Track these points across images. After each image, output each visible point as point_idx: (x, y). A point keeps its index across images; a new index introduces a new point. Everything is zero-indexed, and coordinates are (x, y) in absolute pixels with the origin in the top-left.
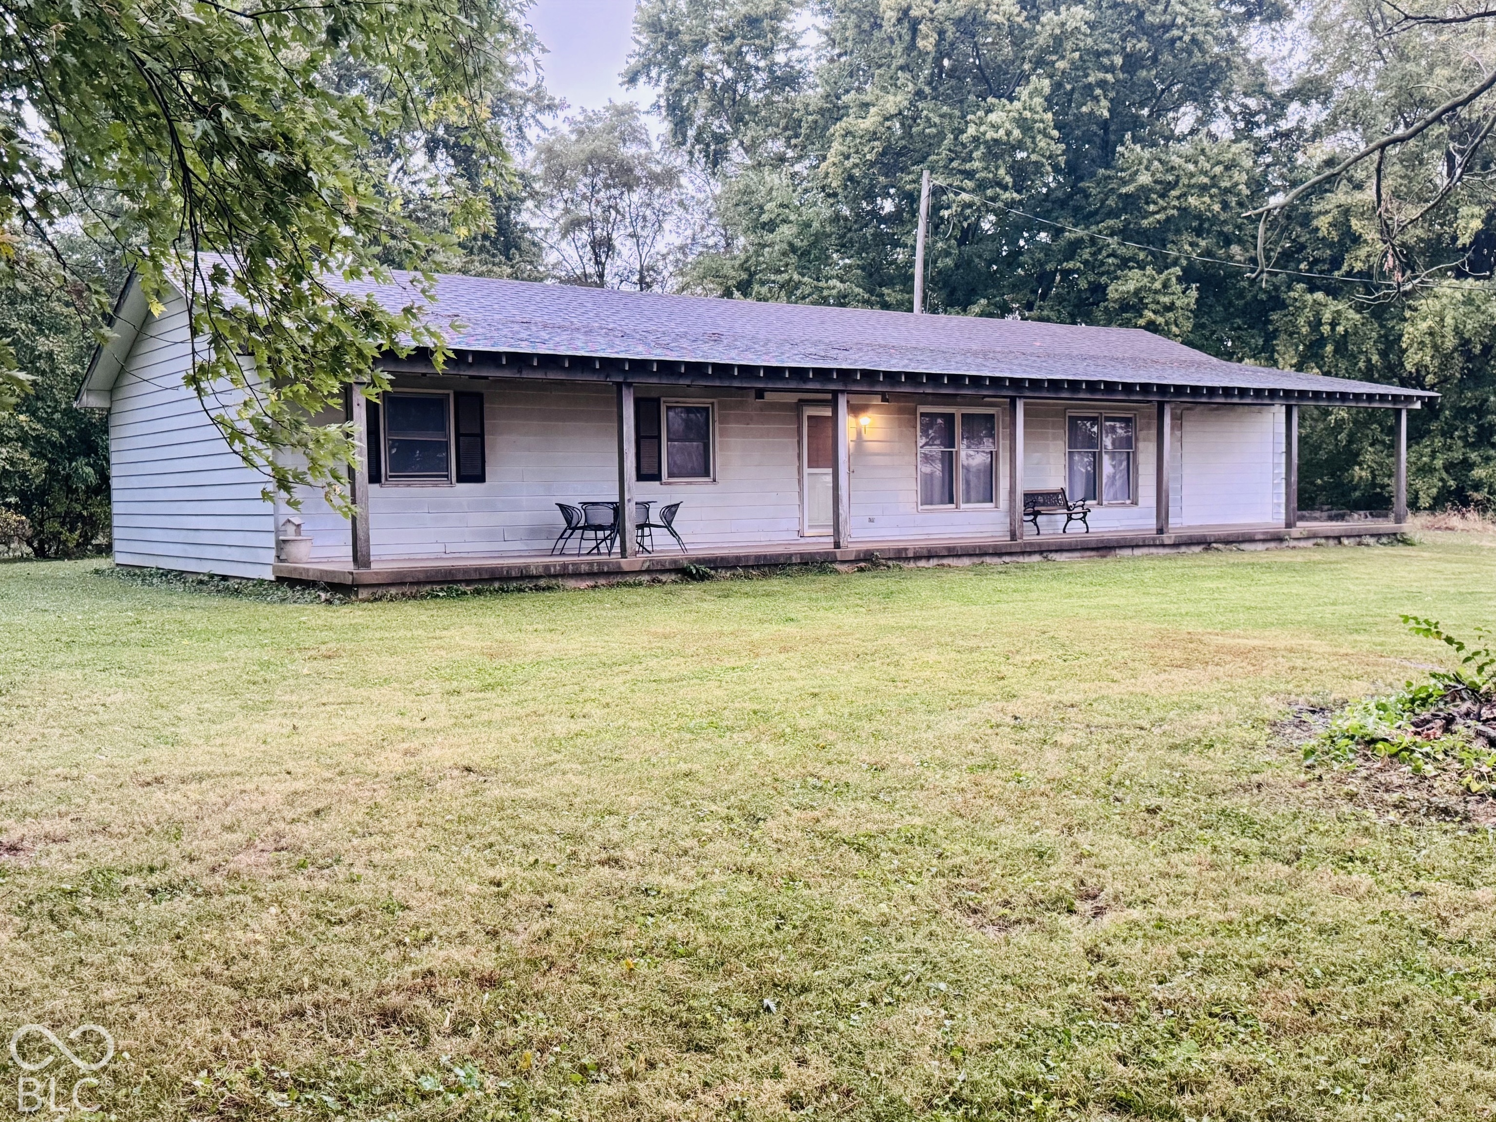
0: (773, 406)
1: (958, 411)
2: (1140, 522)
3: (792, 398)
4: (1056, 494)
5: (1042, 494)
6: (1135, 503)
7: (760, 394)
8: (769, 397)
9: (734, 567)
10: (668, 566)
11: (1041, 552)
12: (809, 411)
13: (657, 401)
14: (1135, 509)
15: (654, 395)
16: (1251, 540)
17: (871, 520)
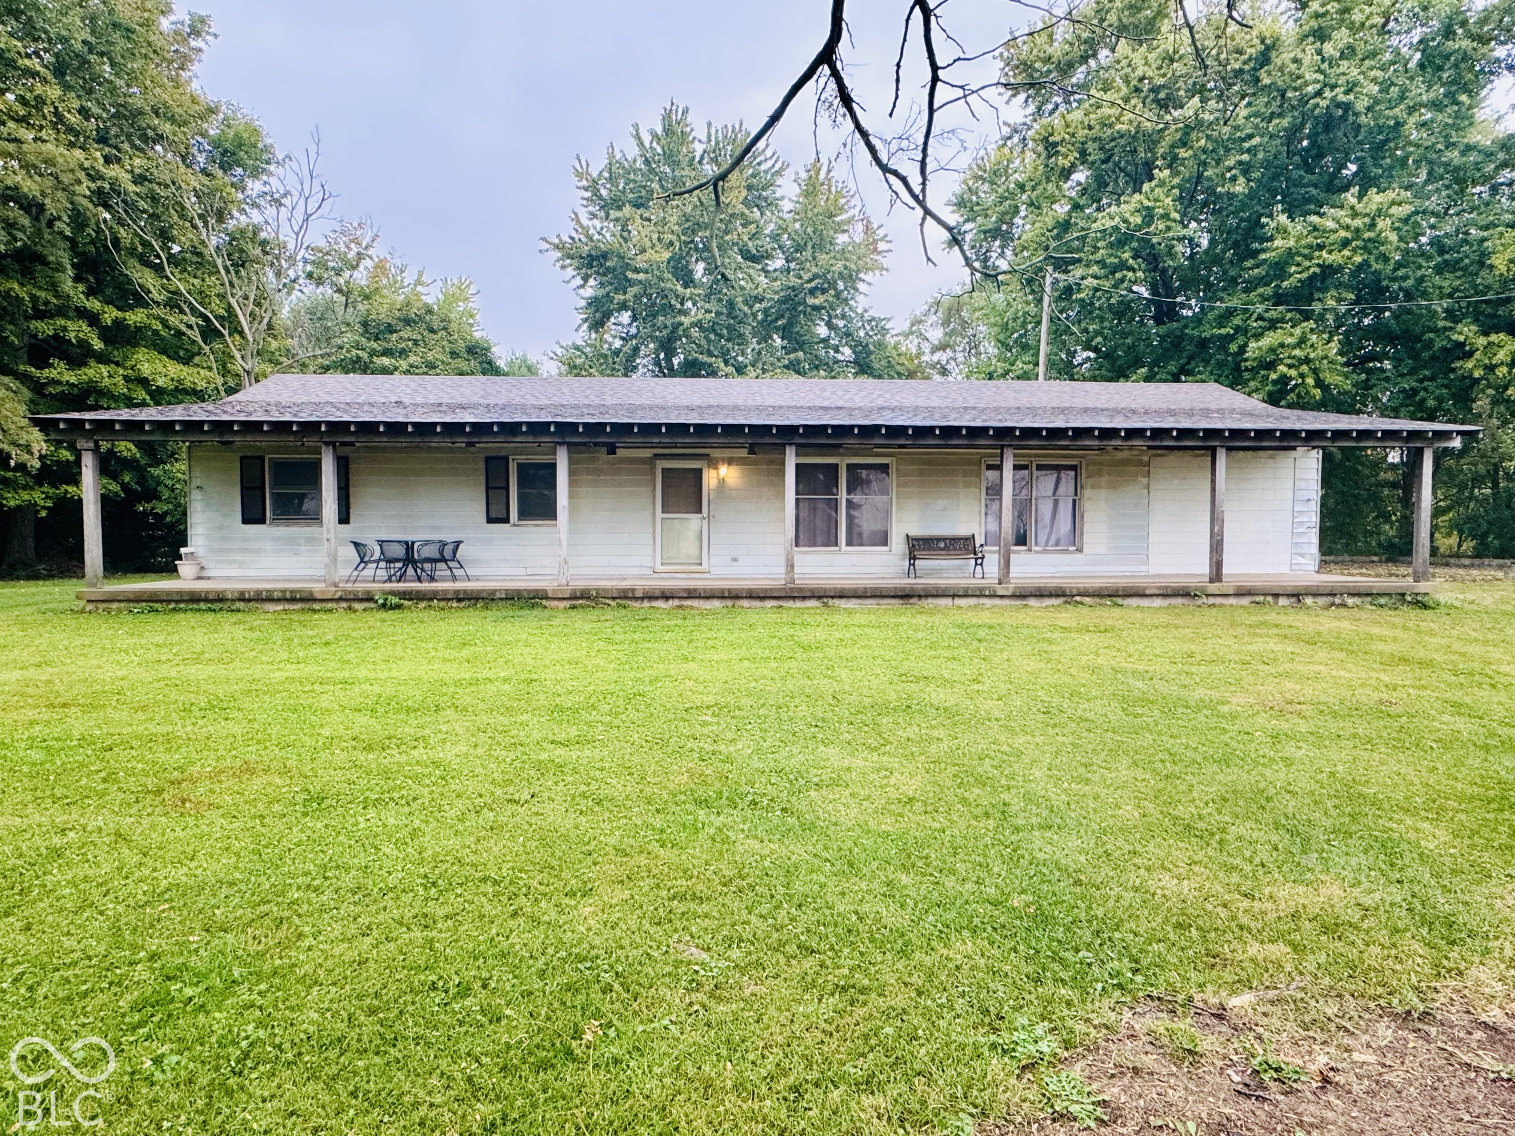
0: (622, 461)
1: (842, 462)
2: (1086, 568)
3: (648, 453)
4: (966, 539)
5: (944, 539)
6: (1080, 550)
7: (612, 449)
8: (621, 453)
9: (431, 599)
10: (360, 596)
11: (820, 598)
12: (662, 464)
13: (506, 459)
14: (1079, 556)
15: (502, 454)
16: (1139, 593)
17: (734, 560)
